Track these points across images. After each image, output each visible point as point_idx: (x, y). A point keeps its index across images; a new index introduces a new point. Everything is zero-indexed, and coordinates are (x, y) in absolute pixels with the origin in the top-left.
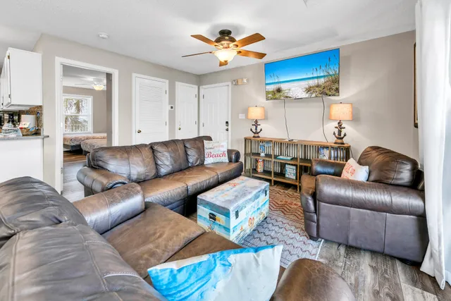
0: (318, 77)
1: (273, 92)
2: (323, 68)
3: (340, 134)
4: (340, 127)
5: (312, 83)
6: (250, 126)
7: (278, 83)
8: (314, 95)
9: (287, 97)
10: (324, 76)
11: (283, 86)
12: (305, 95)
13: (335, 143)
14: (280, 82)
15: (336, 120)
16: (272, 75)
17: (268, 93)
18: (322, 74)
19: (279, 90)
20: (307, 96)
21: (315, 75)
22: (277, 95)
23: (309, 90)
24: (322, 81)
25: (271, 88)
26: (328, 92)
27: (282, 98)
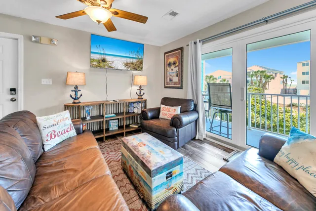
0: (132, 58)
1: (99, 61)
2: (135, 53)
3: (140, 93)
4: (140, 89)
5: (129, 60)
6: (70, 92)
7: (104, 54)
8: (129, 69)
9: (110, 67)
10: (136, 58)
11: (108, 58)
12: (123, 68)
13: (138, 99)
14: (106, 54)
15: (138, 85)
16: (98, 46)
17: (92, 60)
18: (135, 57)
19: (104, 61)
20: (125, 69)
21: (131, 56)
22: (102, 64)
23: (126, 65)
24: (134, 61)
25: (97, 57)
26: (137, 68)
27: (106, 67)
